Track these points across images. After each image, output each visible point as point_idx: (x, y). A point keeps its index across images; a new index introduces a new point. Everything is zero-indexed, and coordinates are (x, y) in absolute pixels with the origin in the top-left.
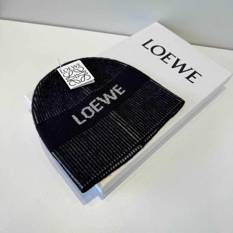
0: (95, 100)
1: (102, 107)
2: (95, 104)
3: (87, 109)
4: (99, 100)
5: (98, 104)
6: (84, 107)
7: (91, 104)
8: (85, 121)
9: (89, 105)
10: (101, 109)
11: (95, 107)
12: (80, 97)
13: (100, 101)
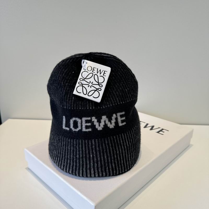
0: (89, 119)
1: (90, 130)
2: (87, 122)
3: (77, 120)
4: (93, 120)
5: (89, 124)
6: (76, 117)
7: (84, 119)
8: (68, 129)
9: (81, 119)
10: (87, 130)
11: (84, 125)
12: (81, 105)
13: (93, 123)
